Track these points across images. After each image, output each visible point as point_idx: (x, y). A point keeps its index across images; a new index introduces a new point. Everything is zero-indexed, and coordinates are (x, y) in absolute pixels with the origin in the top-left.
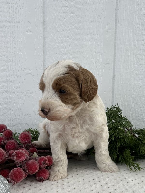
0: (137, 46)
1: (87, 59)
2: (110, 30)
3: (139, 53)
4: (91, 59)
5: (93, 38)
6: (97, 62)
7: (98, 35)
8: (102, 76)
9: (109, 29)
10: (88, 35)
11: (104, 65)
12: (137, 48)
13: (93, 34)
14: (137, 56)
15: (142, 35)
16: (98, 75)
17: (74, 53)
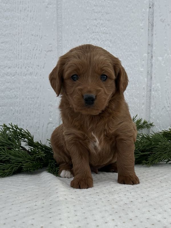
0: (88, 27)
1: (21, 44)
2: (51, 5)
3: (91, 36)
4: (27, 44)
5: (28, 15)
6: (36, 48)
7: (34, 11)
8: (43, 68)
9: (49, 4)
10: (21, 11)
11: (45, 52)
12: (88, 29)
13: (28, 11)
14: (89, 40)
15: (94, 12)
16: (38, 66)
17: (3, 35)
